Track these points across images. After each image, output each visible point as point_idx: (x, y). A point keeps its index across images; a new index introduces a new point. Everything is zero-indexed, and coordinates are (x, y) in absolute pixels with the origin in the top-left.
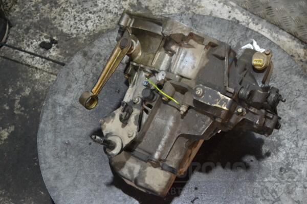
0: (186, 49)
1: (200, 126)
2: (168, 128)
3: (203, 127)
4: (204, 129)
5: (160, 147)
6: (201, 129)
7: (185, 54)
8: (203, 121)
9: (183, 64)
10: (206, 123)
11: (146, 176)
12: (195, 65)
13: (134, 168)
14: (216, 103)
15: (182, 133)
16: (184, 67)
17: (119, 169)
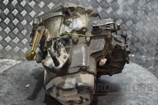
0: (75, 20)
1: (100, 45)
2: (84, 51)
3: (102, 45)
4: (102, 46)
5: (84, 60)
6: (101, 46)
7: (76, 21)
8: (101, 42)
9: (77, 24)
10: (102, 42)
11: (81, 79)
12: (84, 22)
13: (71, 81)
14: (106, 23)
15: (92, 53)
16: (78, 25)
17: (62, 86)
